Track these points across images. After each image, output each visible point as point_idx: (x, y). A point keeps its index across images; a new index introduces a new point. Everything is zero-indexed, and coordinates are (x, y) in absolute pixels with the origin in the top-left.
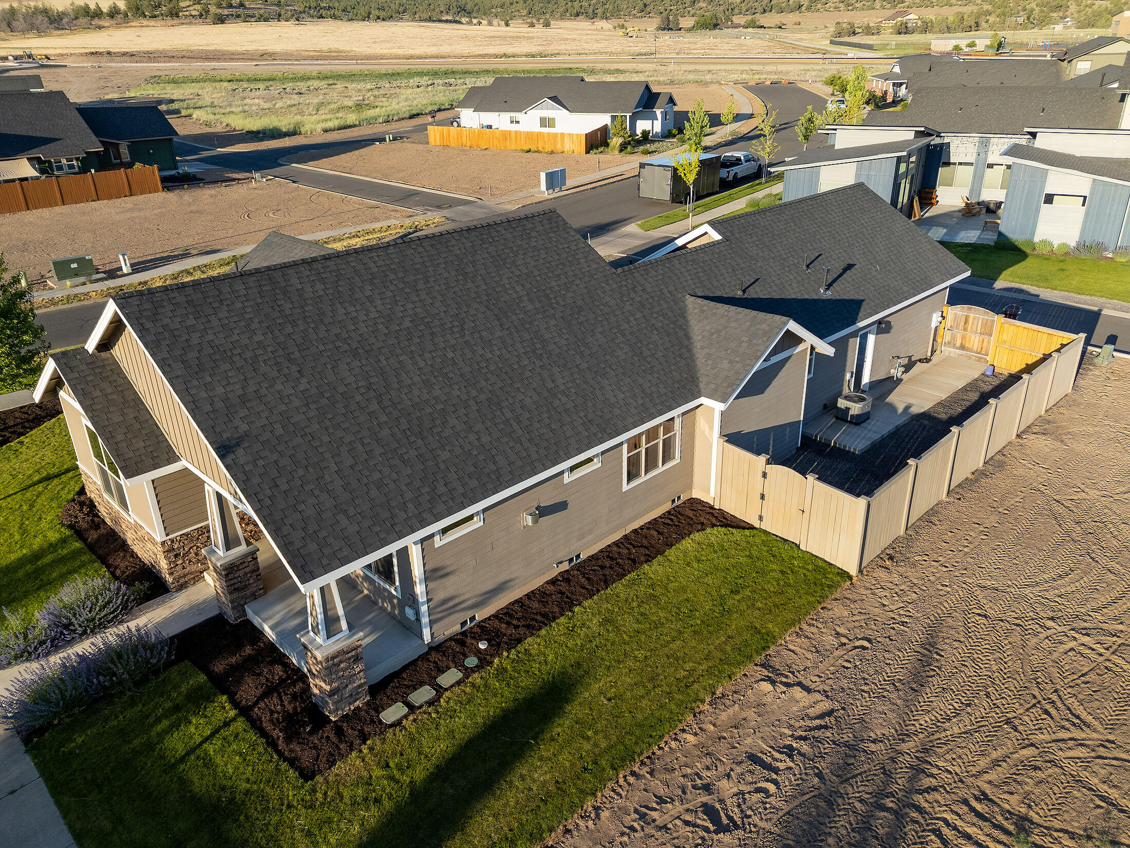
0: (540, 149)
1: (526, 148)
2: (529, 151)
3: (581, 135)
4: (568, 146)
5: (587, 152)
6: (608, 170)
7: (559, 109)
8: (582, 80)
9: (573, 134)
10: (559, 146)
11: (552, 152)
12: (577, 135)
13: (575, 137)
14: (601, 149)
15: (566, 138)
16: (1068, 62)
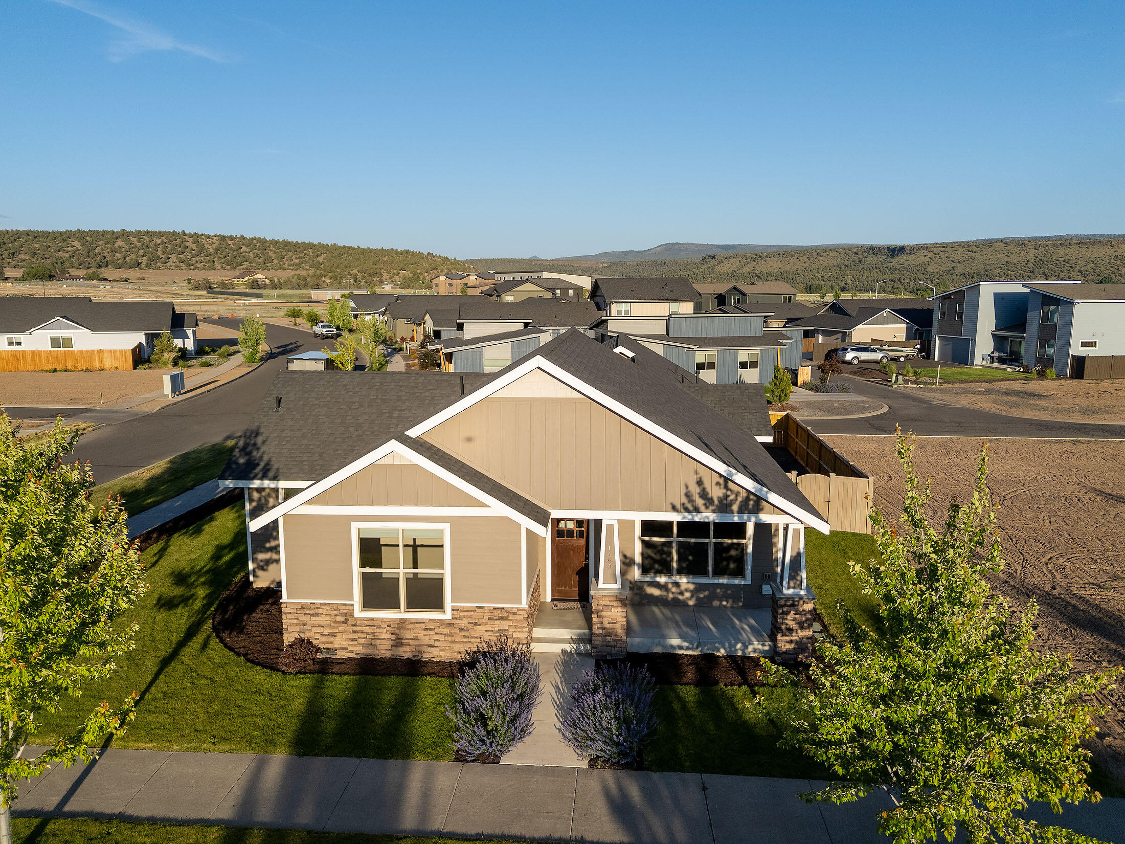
0: (69, 367)
1: (51, 368)
2: (55, 371)
3: (126, 351)
4: (108, 363)
5: (135, 368)
6: (194, 378)
7: (77, 328)
8: (91, 301)
9: (115, 351)
10: (97, 365)
11: (87, 370)
12: (121, 351)
13: (118, 353)
14: (146, 365)
15: (105, 355)
16: (498, 296)
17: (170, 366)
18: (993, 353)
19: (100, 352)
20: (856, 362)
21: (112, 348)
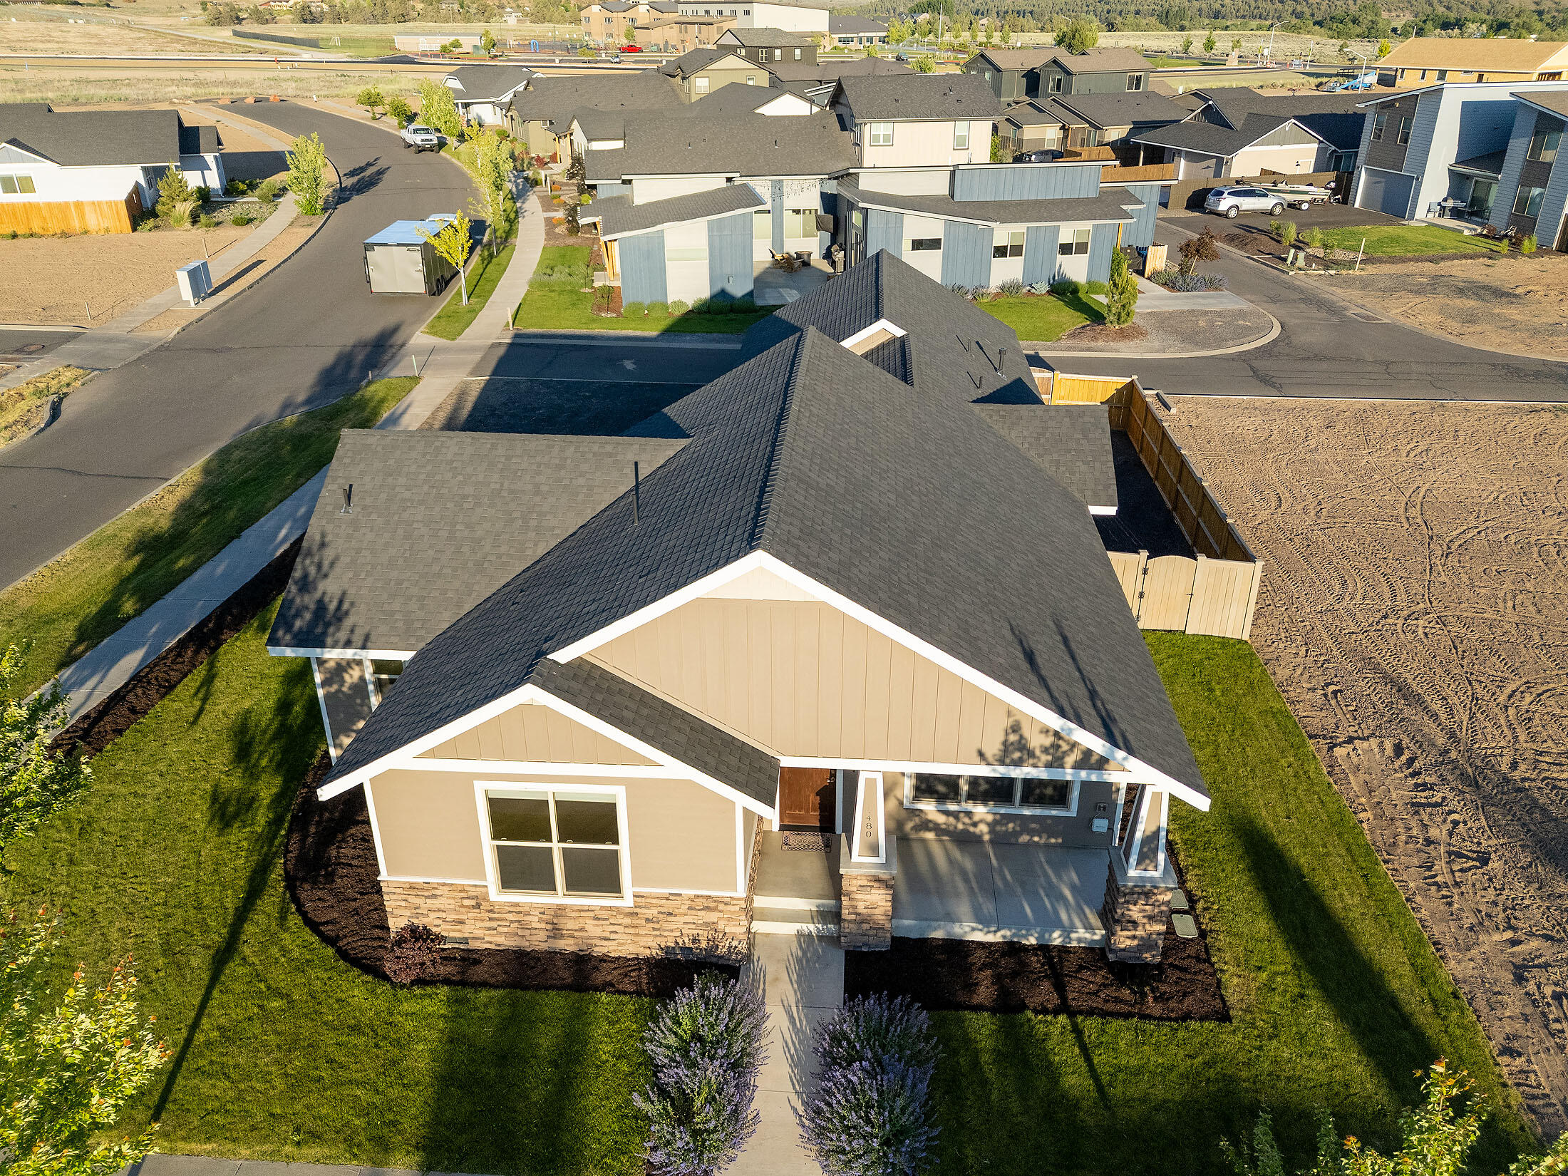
0: (36, 229)
1: (8, 230)
2: (15, 236)
3: (116, 203)
4: (93, 222)
5: (134, 230)
6: (226, 255)
7: (35, 161)
8: (50, 111)
9: (100, 203)
10: (76, 225)
11: (65, 235)
12: (109, 203)
13: (105, 207)
14: (151, 222)
15: (87, 210)
16: (684, 78)
17: (188, 225)
18: (1445, 200)
19: (79, 205)
20: (1233, 213)
21: (96, 199)
